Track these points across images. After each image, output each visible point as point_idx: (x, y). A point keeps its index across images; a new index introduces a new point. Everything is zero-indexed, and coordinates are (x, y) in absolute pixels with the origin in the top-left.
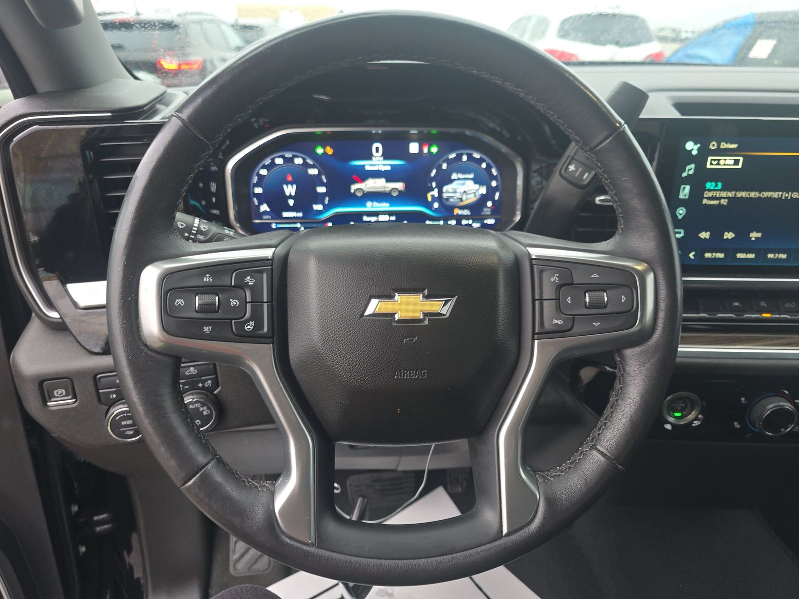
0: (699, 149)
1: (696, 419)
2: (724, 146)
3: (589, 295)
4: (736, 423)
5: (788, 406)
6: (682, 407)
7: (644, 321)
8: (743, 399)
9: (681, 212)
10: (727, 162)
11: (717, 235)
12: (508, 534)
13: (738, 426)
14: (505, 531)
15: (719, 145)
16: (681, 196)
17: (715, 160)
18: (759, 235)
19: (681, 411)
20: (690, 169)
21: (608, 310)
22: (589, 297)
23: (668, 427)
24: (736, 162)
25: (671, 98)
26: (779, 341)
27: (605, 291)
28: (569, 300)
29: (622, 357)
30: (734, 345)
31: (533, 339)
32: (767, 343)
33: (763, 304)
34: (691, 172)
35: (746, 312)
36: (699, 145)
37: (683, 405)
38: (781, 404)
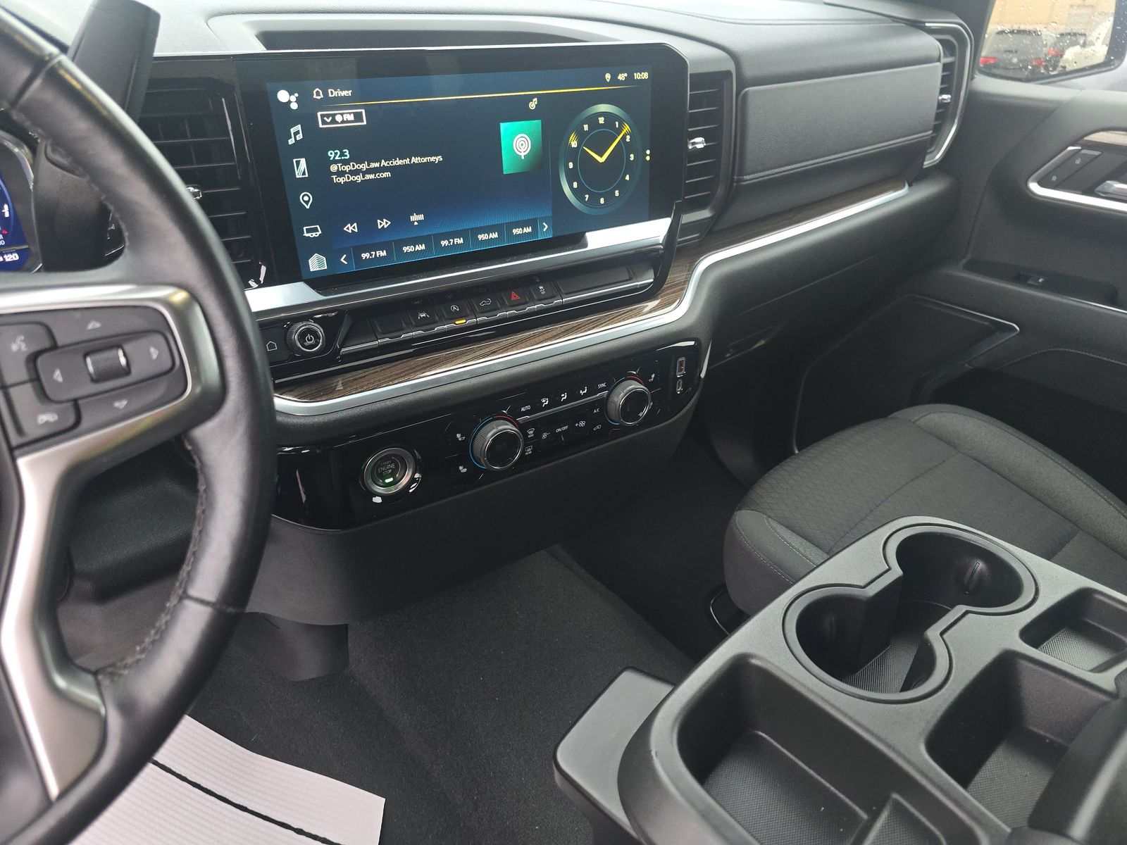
0: (297, 101)
1: (413, 480)
2: (333, 93)
3: (91, 360)
4: (461, 468)
5: (509, 427)
6: (392, 469)
7: (203, 379)
8: (458, 436)
9: (306, 198)
10: (345, 117)
11: (368, 227)
12: (63, 794)
13: (465, 470)
14: (54, 790)
15: (326, 93)
16: (299, 175)
17: (328, 116)
18: (421, 217)
19: (393, 475)
20: (296, 133)
21: (136, 374)
22: (93, 363)
23: (378, 500)
24: (358, 117)
25: (251, 24)
26: (482, 352)
27: (119, 346)
28: (58, 376)
29: (193, 442)
30: (435, 369)
31: (14, 460)
32: (469, 357)
33: (454, 308)
34: (300, 137)
35: (436, 323)
36: (296, 95)
37: (393, 466)
38: (500, 428)
